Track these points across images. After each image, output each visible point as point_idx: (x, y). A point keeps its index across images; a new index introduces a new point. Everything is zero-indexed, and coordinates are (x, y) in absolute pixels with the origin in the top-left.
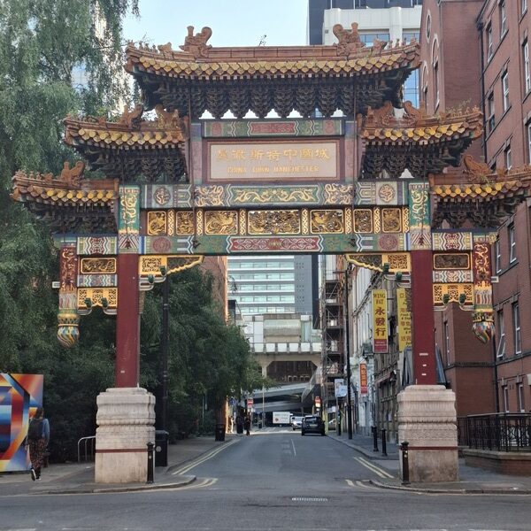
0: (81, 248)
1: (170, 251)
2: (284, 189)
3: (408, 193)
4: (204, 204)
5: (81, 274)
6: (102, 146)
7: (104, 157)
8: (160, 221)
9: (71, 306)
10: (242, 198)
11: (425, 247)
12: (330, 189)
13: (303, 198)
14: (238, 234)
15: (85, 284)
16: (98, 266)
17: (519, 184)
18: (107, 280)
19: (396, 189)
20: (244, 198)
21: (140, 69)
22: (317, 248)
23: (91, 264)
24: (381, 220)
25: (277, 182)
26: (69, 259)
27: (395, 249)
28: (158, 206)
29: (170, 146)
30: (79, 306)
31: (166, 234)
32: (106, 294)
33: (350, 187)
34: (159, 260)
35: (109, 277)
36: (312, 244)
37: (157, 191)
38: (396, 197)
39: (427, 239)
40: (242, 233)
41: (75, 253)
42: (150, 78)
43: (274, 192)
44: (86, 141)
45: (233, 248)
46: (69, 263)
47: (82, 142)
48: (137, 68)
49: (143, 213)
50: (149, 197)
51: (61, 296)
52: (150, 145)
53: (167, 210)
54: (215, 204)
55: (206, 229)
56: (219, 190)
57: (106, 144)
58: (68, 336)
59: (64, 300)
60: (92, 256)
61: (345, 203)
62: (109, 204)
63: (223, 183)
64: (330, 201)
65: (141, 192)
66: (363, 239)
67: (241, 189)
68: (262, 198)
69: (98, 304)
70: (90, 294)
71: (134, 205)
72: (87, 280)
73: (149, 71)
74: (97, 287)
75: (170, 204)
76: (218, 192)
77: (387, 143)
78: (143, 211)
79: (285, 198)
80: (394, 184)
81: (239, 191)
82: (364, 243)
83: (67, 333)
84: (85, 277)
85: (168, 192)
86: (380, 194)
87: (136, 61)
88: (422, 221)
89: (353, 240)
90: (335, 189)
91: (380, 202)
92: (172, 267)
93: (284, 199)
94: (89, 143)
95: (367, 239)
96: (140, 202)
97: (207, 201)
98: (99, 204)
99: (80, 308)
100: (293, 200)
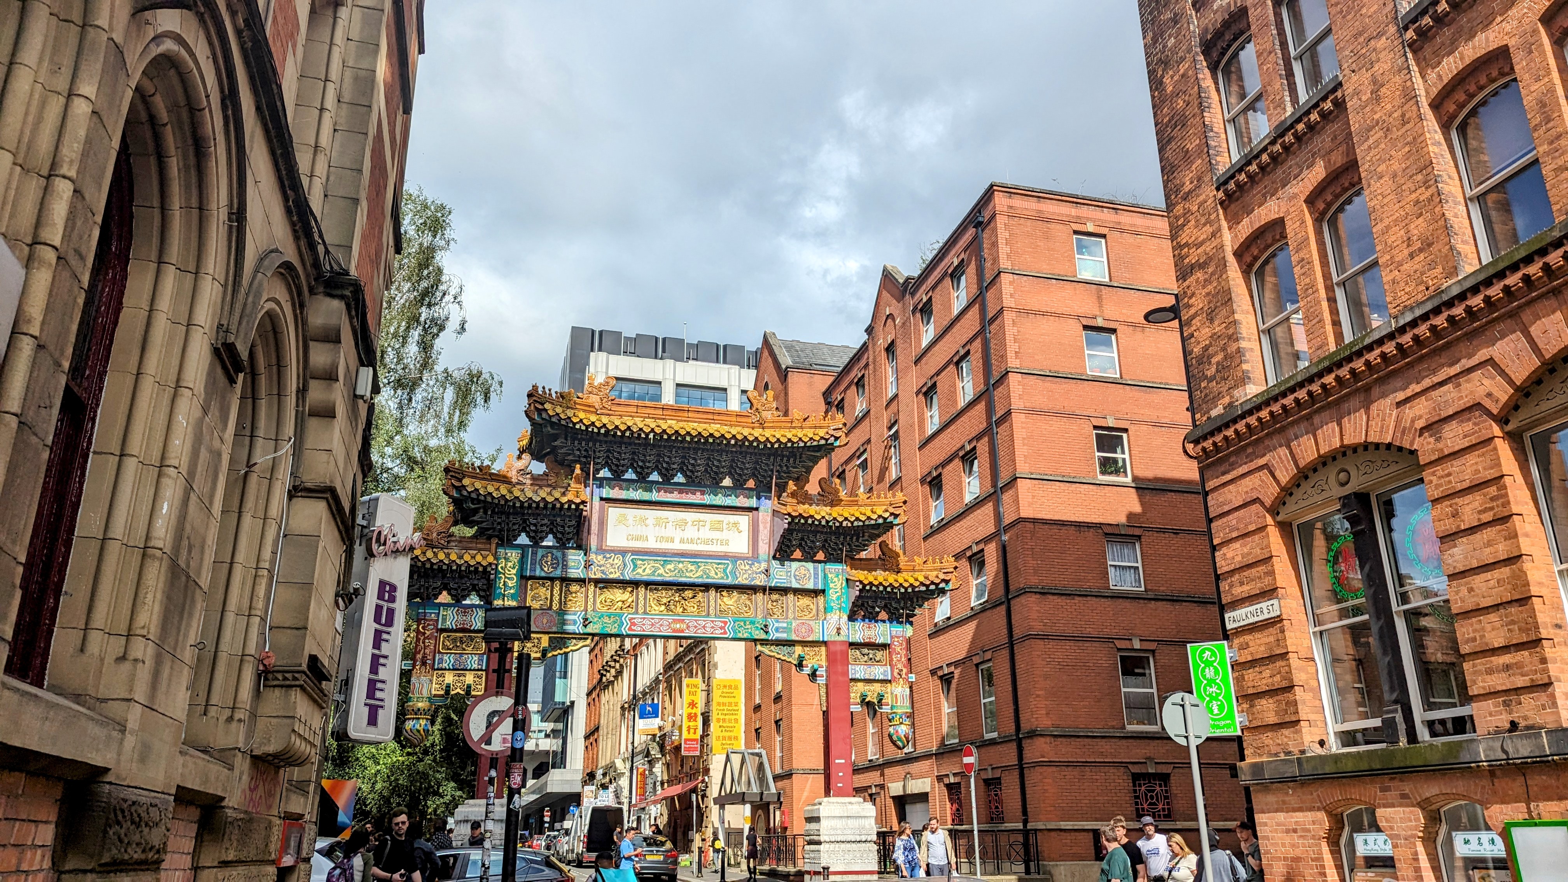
0: (444, 620)
1: (554, 629)
2: (693, 563)
3: (825, 577)
4: (599, 576)
5: (439, 652)
6: (489, 499)
7: (485, 513)
8: (543, 592)
9: (425, 693)
10: (644, 570)
11: (842, 638)
12: (743, 566)
13: (712, 574)
14: (637, 612)
15: (445, 665)
16: (462, 642)
17: (942, 576)
18: (473, 661)
19: (812, 571)
20: (645, 571)
21: (544, 415)
22: (725, 633)
23: (454, 640)
24: (794, 605)
25: (683, 555)
26: (428, 633)
27: (810, 639)
28: (543, 574)
29: (570, 506)
30: (433, 692)
31: (550, 608)
32: (469, 678)
33: (764, 565)
34: (539, 639)
35: (476, 658)
36: (721, 628)
37: (543, 556)
38: (812, 580)
39: (844, 628)
40: (641, 611)
41: (436, 627)
42: (552, 428)
43: (681, 565)
44: (469, 493)
45: (630, 629)
46: (428, 638)
47: (465, 493)
48: (540, 415)
49: (524, 582)
50: (533, 563)
51: (413, 679)
52: (546, 503)
53: (552, 579)
54: (611, 576)
55: (598, 605)
56: (618, 561)
57: (493, 498)
58: (418, 731)
59: (417, 685)
60: (457, 631)
61: (757, 582)
62: (489, 569)
63: (623, 552)
64: (742, 580)
65: (523, 556)
66: (776, 625)
67: (643, 560)
68: (667, 573)
69: (458, 690)
70: (449, 678)
71: (514, 571)
72: (448, 660)
73: (554, 420)
74: (459, 670)
75: (558, 573)
76: (616, 561)
77: (810, 521)
78: (523, 578)
79: (693, 574)
80: (810, 566)
81: (639, 562)
82: (777, 630)
83: (417, 727)
84: (446, 657)
85: (556, 558)
86: (795, 576)
87: (540, 407)
88: (840, 609)
89: (766, 626)
90: (747, 567)
91: (795, 585)
92: (554, 649)
93: (691, 574)
94: (474, 496)
95: (781, 625)
96: (522, 568)
97: (603, 572)
98: (477, 569)
99: (435, 696)
100: (702, 577)
